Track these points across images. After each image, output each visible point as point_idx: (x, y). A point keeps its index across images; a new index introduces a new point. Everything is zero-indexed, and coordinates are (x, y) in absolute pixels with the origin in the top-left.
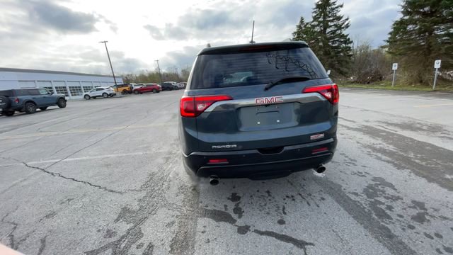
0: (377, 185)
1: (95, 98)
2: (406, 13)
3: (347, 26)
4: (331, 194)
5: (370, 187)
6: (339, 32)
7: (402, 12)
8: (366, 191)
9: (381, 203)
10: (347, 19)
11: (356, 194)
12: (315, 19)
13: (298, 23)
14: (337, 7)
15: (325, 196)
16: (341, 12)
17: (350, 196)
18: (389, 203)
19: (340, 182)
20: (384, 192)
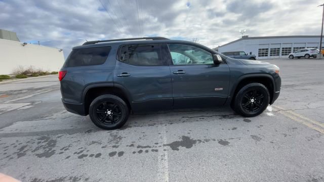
0: (50, 149)
1: (299, 58)
4: (70, 130)
5: (54, 146)
8: (55, 142)
9: (45, 142)
11: (59, 137)
15: (71, 128)
17: (61, 135)
18: (40, 145)
19: (72, 136)
20: (44, 148)
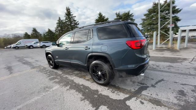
2: (96, 23)
3: (78, 24)
6: (76, 26)
7: (95, 22)
10: (78, 22)
12: (66, 19)
13: (58, 19)
14: (74, 17)
16: (75, 19)
